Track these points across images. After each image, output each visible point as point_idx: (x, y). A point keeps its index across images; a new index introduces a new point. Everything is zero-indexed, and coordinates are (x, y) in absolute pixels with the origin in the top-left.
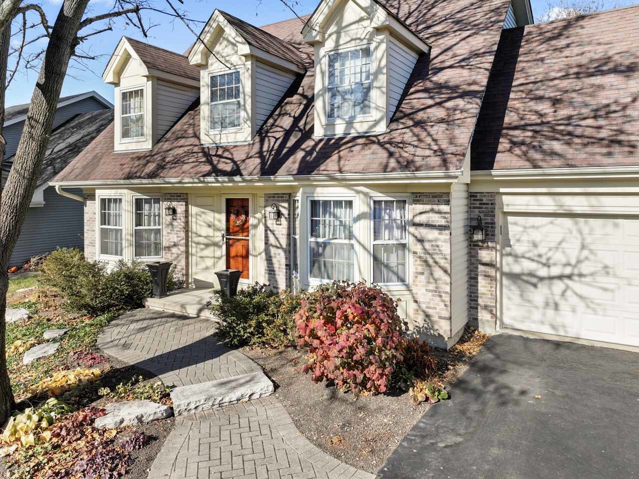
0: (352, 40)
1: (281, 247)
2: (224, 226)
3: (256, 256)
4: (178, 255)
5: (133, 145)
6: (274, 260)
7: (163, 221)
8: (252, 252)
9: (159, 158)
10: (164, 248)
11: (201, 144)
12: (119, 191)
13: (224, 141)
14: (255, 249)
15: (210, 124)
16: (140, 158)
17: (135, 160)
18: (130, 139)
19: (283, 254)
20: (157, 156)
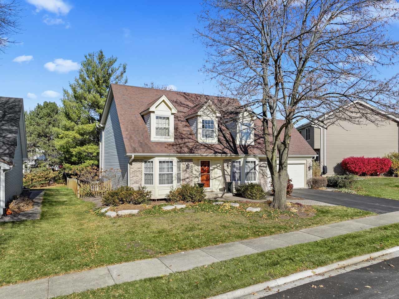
0: (246, 120)
1: (229, 175)
2: (200, 170)
3: (212, 179)
4: (189, 182)
5: (163, 139)
6: (227, 179)
7: (181, 170)
8: (211, 178)
9: (184, 146)
10: (182, 180)
11: (198, 142)
12: (171, 158)
13: (207, 142)
14: (212, 177)
15: (202, 136)
16: (173, 145)
17: (171, 146)
18: (161, 137)
19: (229, 177)
20: (182, 145)
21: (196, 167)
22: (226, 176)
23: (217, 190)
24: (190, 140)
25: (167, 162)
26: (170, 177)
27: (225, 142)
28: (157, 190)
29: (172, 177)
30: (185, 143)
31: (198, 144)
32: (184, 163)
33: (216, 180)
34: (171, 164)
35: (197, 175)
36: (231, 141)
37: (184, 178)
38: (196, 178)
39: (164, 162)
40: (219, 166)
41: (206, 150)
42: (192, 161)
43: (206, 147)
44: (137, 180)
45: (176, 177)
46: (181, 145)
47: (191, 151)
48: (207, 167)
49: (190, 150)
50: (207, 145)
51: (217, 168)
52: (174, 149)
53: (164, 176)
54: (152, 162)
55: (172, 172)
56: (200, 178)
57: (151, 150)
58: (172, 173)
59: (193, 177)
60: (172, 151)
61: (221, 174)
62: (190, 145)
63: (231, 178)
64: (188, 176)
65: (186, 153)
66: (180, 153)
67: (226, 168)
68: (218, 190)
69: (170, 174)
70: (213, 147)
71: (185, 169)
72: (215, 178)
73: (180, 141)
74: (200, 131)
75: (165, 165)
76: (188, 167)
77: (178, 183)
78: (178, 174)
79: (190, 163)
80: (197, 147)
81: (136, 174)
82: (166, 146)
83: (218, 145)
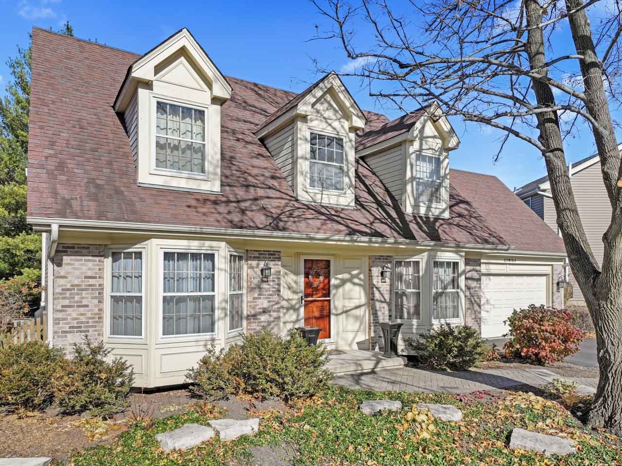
0: (430, 149)
1: (385, 302)
2: (302, 288)
3: (337, 315)
4: (269, 323)
5: (180, 181)
6: (379, 313)
7: (245, 284)
8: (333, 311)
9: (254, 208)
10: (248, 317)
11: (297, 200)
12: (207, 243)
13: (325, 201)
14: (336, 308)
15: (308, 181)
16: (215, 203)
17: (209, 205)
18: (174, 173)
19: (386, 307)
20: (247, 204)
21: (291, 278)
22: (378, 305)
23: (350, 345)
24: (271, 193)
25: (195, 256)
26: (205, 308)
27: (375, 206)
28: (155, 354)
29: (213, 310)
30: (256, 199)
31: (297, 205)
32: (254, 263)
33: (347, 316)
34: (209, 264)
35: (294, 302)
36: (389, 205)
37: (253, 312)
38: (291, 312)
39: (182, 256)
40: (357, 276)
41: (323, 225)
42: (279, 259)
43: (323, 214)
44: (83, 318)
45: (224, 309)
46: (243, 205)
47: (276, 223)
48: (321, 278)
49: (275, 219)
50: (323, 210)
51: (350, 280)
52: (219, 213)
53: (182, 305)
54: (139, 255)
55: (213, 290)
56: (302, 310)
57: (134, 212)
58: (211, 293)
59: (282, 307)
60: (211, 219)
61: (363, 300)
62: (274, 205)
63: (390, 310)
64: (265, 304)
65: (259, 228)
66: (241, 227)
67: (377, 281)
68: (355, 347)
69: (205, 298)
70: (342, 215)
71: (256, 281)
72: (347, 312)
73: (241, 193)
74: (304, 166)
75: (188, 268)
76: (264, 275)
77: (232, 327)
78: (235, 298)
79: (271, 264)
80: (296, 213)
81: (77, 298)
82: (193, 203)
83: (356, 212)
